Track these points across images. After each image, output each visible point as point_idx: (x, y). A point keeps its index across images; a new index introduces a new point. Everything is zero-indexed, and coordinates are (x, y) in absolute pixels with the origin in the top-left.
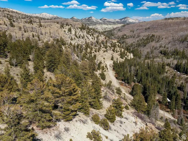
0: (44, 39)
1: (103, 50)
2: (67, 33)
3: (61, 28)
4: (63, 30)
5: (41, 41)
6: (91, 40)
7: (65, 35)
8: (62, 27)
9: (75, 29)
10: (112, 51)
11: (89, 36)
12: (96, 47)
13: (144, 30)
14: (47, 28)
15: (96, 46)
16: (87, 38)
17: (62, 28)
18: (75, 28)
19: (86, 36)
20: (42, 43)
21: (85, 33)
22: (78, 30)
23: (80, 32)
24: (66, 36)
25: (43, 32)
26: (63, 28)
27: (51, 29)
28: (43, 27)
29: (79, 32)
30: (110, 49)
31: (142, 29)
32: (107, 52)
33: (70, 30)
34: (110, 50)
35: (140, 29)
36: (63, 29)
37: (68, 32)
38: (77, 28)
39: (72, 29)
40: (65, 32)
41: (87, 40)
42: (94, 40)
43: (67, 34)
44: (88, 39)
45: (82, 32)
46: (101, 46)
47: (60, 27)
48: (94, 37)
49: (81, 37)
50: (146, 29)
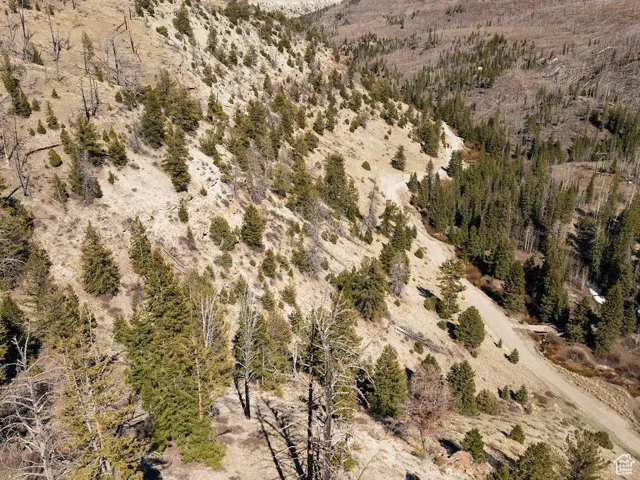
0: (55, 95)
1: (347, 122)
2: (177, 42)
3: (140, 13)
4: (155, 24)
5: (35, 117)
6: (287, 70)
7: (170, 53)
8: (146, 7)
9: (207, 18)
10: (382, 122)
11: (272, 50)
12: (315, 104)
13: (441, 15)
14: (62, 15)
15: (313, 101)
16: (266, 62)
17: (145, 12)
18: (202, 14)
19: (262, 53)
20: (42, 131)
21: (254, 38)
22: (216, 23)
23: (228, 32)
24: (177, 56)
25: (42, 40)
26: (152, 13)
27: (81, 19)
28: (34, 12)
29: (224, 31)
30: (372, 113)
31: (434, 12)
32: (364, 127)
33: (182, 25)
34: (371, 117)
35: (424, 13)
36: (150, 18)
37: (177, 37)
38: (214, 14)
39: (192, 19)
40: (166, 35)
41: (271, 72)
42: (301, 70)
43: (176, 48)
44: (273, 65)
45: (239, 32)
46: (332, 100)
47: (133, 9)
48: (294, 55)
49: (240, 61)
50: (448, 13)
